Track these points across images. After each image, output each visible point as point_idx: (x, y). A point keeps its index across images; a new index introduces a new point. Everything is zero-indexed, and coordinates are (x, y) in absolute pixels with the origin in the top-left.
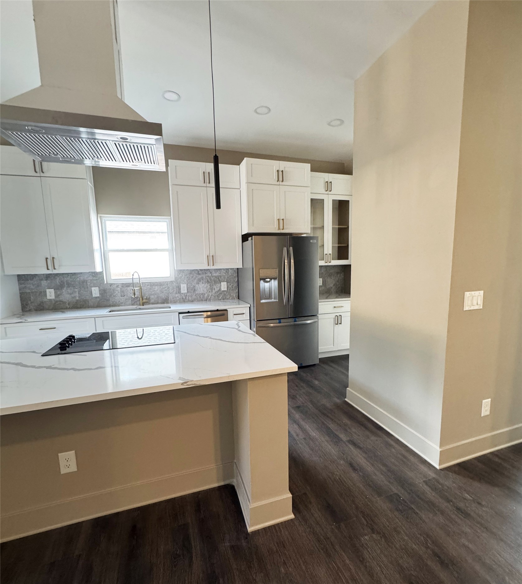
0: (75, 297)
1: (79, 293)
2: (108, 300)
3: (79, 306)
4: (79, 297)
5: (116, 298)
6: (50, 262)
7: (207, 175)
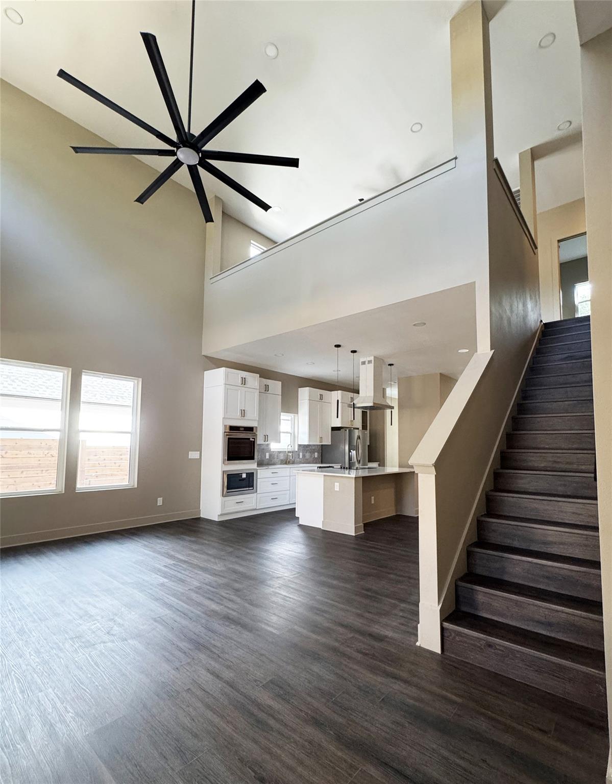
1: (261, 456)
2: (271, 461)
4: (260, 458)
5: (275, 460)
6: (266, 438)
7: (321, 395)
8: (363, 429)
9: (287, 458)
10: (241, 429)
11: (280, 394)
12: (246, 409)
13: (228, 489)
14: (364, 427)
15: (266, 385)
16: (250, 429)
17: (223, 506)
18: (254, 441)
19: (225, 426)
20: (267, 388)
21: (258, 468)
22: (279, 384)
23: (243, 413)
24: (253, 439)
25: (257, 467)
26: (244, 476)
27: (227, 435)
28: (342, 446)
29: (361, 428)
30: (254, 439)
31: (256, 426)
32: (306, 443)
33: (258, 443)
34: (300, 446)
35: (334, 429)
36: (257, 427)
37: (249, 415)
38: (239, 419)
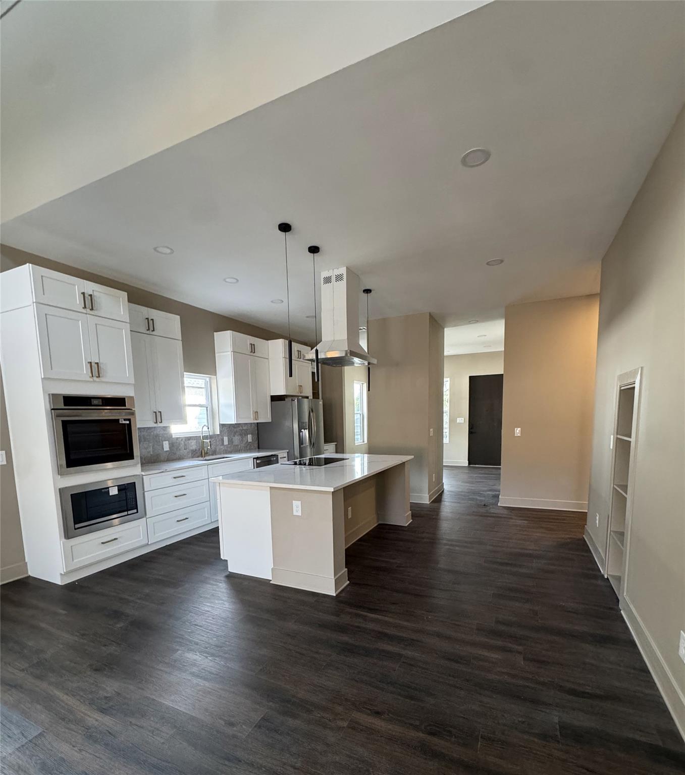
0: (149, 452)
1: (153, 448)
2: (175, 454)
3: (153, 461)
4: (153, 451)
5: (181, 451)
6: (158, 416)
7: (253, 346)
8: (313, 398)
9: (203, 448)
10: (95, 402)
11: (181, 339)
12: (102, 361)
13: (76, 522)
14: (315, 395)
15: (147, 319)
16: (119, 402)
17: (69, 555)
18: (129, 425)
19: (54, 397)
20: (150, 325)
21: (143, 473)
22: (176, 320)
23: (96, 370)
24: (125, 420)
25: (142, 470)
26: (114, 491)
27: (58, 416)
28: (287, 423)
29: (311, 397)
30: (129, 420)
31: (132, 394)
32: (233, 421)
33: (138, 426)
34: (222, 426)
35: (274, 398)
36: (132, 397)
37: (110, 373)
38: (88, 381)
